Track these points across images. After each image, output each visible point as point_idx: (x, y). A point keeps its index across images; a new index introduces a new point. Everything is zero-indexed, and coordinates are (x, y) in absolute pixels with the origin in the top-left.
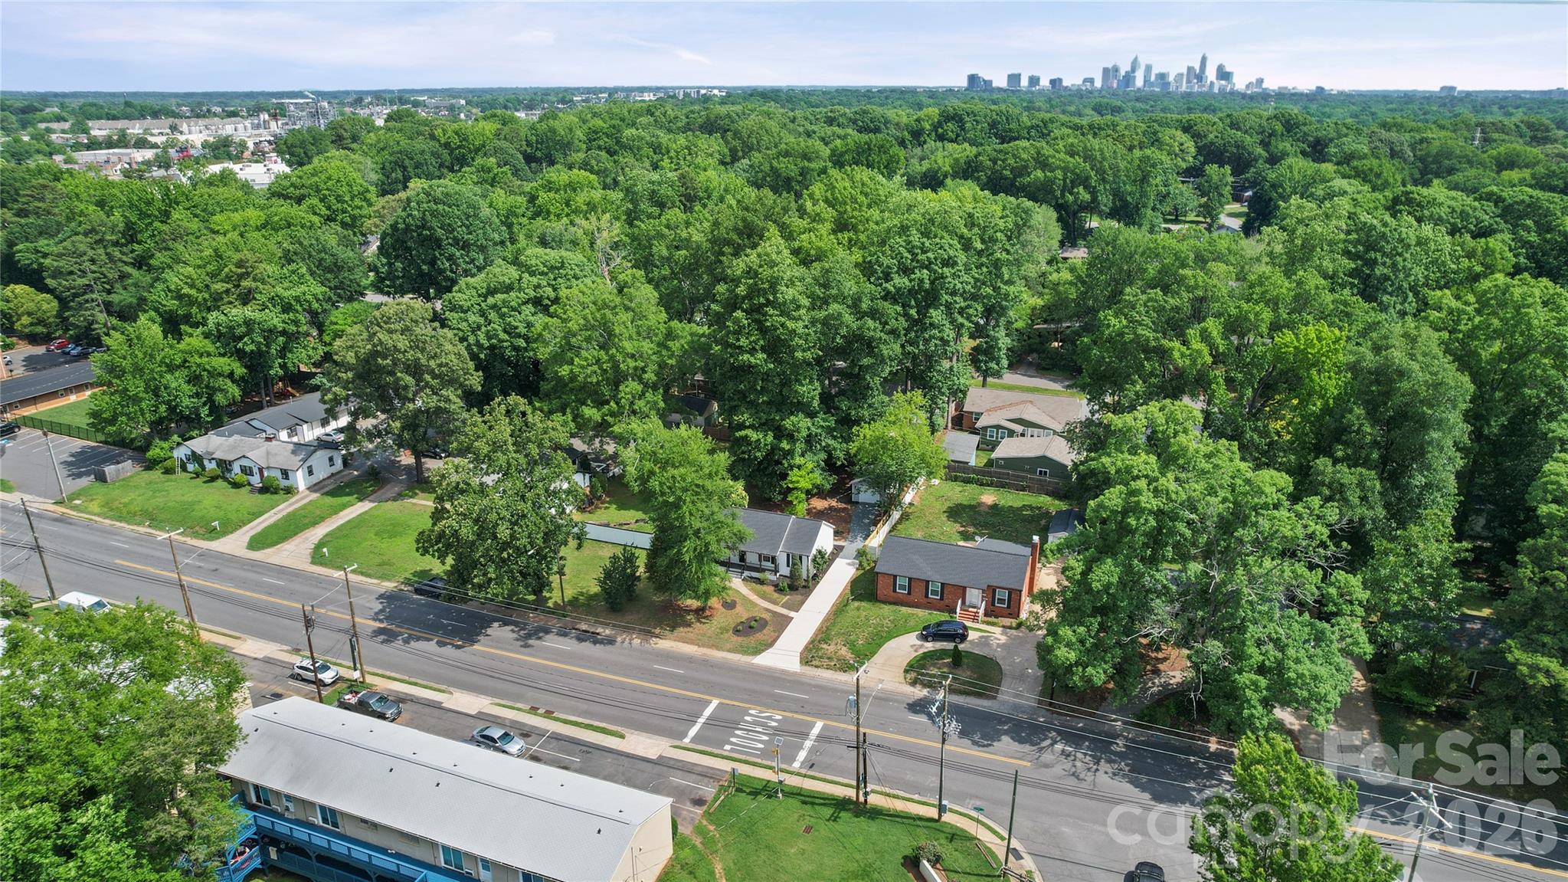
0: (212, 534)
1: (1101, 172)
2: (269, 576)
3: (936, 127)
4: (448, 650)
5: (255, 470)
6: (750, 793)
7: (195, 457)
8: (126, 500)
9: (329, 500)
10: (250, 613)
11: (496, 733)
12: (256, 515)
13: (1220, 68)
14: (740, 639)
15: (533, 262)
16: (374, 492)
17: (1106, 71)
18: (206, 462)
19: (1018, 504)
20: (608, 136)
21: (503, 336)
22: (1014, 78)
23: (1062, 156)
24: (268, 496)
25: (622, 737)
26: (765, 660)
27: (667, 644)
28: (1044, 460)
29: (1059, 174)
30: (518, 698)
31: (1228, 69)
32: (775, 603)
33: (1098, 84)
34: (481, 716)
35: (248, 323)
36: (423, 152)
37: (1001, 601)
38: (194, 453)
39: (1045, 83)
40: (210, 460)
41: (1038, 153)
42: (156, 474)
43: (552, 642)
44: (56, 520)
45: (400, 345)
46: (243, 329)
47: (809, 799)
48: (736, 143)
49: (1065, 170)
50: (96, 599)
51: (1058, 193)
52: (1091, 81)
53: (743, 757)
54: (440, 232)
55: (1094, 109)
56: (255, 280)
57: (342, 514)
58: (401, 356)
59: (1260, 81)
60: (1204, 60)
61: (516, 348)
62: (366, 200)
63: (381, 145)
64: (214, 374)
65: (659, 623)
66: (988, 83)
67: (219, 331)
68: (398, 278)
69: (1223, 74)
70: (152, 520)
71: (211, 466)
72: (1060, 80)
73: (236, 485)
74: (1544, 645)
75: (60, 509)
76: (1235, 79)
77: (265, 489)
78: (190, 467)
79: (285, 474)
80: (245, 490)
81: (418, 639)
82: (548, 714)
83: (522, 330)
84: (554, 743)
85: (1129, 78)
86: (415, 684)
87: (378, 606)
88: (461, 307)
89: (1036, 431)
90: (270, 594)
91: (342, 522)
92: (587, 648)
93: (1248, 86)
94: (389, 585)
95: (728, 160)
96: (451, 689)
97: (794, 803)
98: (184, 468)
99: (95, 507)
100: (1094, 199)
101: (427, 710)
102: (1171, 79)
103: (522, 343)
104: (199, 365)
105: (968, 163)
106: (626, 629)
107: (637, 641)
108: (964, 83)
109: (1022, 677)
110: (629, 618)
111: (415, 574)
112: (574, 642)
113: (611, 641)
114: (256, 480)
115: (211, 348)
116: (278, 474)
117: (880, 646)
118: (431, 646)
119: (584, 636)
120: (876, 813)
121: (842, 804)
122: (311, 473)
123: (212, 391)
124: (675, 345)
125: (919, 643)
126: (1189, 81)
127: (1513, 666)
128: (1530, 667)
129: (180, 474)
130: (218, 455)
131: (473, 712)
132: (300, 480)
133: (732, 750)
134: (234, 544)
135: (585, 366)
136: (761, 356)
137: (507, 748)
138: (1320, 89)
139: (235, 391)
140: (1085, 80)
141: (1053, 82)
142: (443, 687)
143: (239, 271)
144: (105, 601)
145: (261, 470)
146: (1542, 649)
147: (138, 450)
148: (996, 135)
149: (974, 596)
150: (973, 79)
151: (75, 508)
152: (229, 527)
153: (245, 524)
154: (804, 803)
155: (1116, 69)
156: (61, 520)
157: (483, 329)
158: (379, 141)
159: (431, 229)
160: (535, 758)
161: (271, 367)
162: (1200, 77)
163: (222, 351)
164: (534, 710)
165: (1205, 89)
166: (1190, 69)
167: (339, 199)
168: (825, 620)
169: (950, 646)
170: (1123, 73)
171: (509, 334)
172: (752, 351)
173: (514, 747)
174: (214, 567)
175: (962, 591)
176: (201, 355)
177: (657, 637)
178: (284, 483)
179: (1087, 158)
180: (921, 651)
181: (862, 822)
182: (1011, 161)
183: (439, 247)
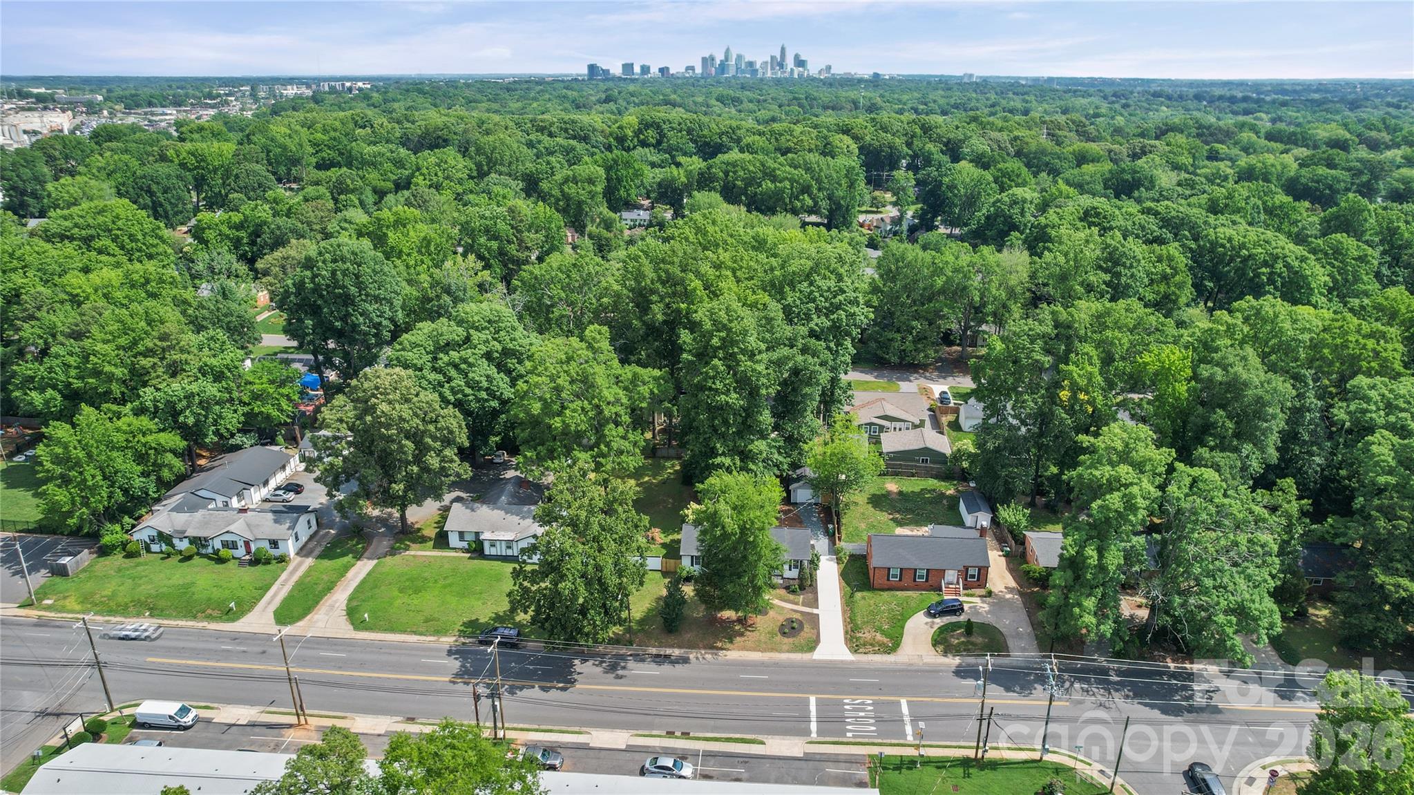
0: (229, 615)
1: (819, 181)
2: (327, 650)
3: (638, 133)
4: (554, 694)
5: (241, 544)
6: (894, 769)
7: (163, 537)
8: (108, 592)
9: (326, 563)
10: (336, 690)
11: (669, 762)
12: (266, 589)
13: (797, 57)
14: (791, 640)
15: (476, 318)
16: (365, 549)
17: (704, 60)
18: (176, 541)
19: (917, 489)
20: (329, 148)
21: (468, 391)
22: (628, 67)
23: (788, 168)
24: (260, 568)
25: (763, 743)
26: (820, 654)
27: (733, 654)
28: (926, 451)
29: (787, 184)
30: (650, 726)
31: (803, 58)
32: (797, 604)
33: (699, 70)
34: (630, 749)
35: (189, 396)
36: (169, 177)
37: (973, 576)
38: (160, 534)
39: (654, 70)
40: (181, 539)
41: (763, 165)
42: (117, 559)
43: (636, 669)
44: (36, 625)
45: (405, 415)
46: (184, 403)
47: (940, 764)
48: (482, 158)
49: (792, 181)
50: (177, 706)
51: (787, 200)
52: (692, 68)
53: (866, 740)
54: (353, 290)
55: (718, 100)
56: (182, 351)
57: (350, 574)
58: (406, 425)
59: (829, 68)
60: (783, 50)
61: (478, 400)
62: (158, 237)
63: (111, 167)
64: (161, 449)
65: (717, 637)
66: (606, 72)
67: (156, 407)
68: (308, 334)
69: (800, 63)
70: (150, 609)
71: (183, 545)
72: (668, 68)
73: (221, 561)
74: (1397, 569)
75: (33, 613)
76: (809, 66)
77: (256, 561)
78: (155, 548)
79: (274, 544)
80: (232, 565)
81: (521, 689)
82: (686, 735)
83: (485, 384)
84: (712, 761)
85: (723, 67)
86: (551, 731)
87: (455, 664)
88: (415, 365)
89: (898, 425)
90: (340, 668)
91: (354, 584)
92: (666, 669)
93: (820, 72)
94: (448, 641)
95: (475, 174)
96: (587, 729)
97: (930, 769)
98: (148, 550)
99: (71, 603)
100: (816, 203)
101: (580, 753)
102: (758, 66)
103: (484, 395)
104: (144, 445)
105: (701, 174)
106: (692, 646)
107: (708, 656)
108: (585, 71)
109: (1018, 636)
110: (688, 636)
111: (464, 624)
112: (653, 666)
113: (685, 660)
114: (241, 552)
115: (152, 426)
116: (266, 545)
117: (903, 628)
118: (535, 693)
119: (660, 659)
120: (994, 765)
121: (966, 763)
122: (297, 539)
123: (158, 467)
124: (644, 390)
125: (929, 620)
126: (772, 68)
127: (1382, 586)
128: (1394, 585)
129: (145, 556)
130: (191, 532)
131: (623, 747)
132: (291, 548)
133: (854, 736)
134: (259, 620)
135: (576, 417)
136: (734, 396)
137: (683, 773)
138: (876, 75)
139: (178, 464)
140: (688, 68)
141: (661, 70)
142: (577, 729)
143: (165, 344)
144: (186, 704)
145: (247, 544)
146: (1396, 573)
147: (88, 537)
148: (691, 140)
149: (951, 575)
150: (592, 68)
151: (49, 608)
152: (245, 606)
153: (259, 600)
154: (938, 768)
155: (712, 59)
156: (41, 624)
157: (447, 385)
158: (108, 164)
159: (344, 287)
160: (707, 777)
161: (206, 436)
162: (781, 65)
163: (162, 426)
164: (670, 734)
165: (787, 75)
166: (773, 58)
167: (132, 238)
168: (844, 612)
169: (953, 619)
170: (718, 62)
171: (472, 388)
172: (727, 393)
173: (687, 770)
174: (260, 649)
175: (942, 572)
176: (144, 434)
177: (722, 649)
178: (274, 552)
179: (808, 169)
180: (936, 627)
181: (988, 774)
182: (741, 173)
183: (353, 303)
